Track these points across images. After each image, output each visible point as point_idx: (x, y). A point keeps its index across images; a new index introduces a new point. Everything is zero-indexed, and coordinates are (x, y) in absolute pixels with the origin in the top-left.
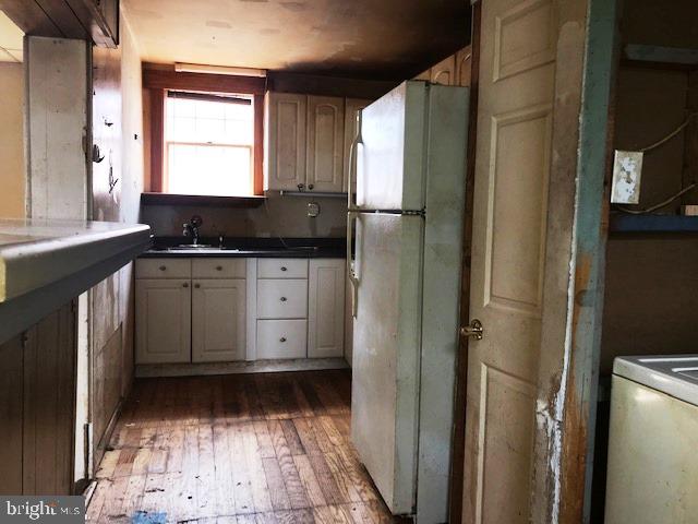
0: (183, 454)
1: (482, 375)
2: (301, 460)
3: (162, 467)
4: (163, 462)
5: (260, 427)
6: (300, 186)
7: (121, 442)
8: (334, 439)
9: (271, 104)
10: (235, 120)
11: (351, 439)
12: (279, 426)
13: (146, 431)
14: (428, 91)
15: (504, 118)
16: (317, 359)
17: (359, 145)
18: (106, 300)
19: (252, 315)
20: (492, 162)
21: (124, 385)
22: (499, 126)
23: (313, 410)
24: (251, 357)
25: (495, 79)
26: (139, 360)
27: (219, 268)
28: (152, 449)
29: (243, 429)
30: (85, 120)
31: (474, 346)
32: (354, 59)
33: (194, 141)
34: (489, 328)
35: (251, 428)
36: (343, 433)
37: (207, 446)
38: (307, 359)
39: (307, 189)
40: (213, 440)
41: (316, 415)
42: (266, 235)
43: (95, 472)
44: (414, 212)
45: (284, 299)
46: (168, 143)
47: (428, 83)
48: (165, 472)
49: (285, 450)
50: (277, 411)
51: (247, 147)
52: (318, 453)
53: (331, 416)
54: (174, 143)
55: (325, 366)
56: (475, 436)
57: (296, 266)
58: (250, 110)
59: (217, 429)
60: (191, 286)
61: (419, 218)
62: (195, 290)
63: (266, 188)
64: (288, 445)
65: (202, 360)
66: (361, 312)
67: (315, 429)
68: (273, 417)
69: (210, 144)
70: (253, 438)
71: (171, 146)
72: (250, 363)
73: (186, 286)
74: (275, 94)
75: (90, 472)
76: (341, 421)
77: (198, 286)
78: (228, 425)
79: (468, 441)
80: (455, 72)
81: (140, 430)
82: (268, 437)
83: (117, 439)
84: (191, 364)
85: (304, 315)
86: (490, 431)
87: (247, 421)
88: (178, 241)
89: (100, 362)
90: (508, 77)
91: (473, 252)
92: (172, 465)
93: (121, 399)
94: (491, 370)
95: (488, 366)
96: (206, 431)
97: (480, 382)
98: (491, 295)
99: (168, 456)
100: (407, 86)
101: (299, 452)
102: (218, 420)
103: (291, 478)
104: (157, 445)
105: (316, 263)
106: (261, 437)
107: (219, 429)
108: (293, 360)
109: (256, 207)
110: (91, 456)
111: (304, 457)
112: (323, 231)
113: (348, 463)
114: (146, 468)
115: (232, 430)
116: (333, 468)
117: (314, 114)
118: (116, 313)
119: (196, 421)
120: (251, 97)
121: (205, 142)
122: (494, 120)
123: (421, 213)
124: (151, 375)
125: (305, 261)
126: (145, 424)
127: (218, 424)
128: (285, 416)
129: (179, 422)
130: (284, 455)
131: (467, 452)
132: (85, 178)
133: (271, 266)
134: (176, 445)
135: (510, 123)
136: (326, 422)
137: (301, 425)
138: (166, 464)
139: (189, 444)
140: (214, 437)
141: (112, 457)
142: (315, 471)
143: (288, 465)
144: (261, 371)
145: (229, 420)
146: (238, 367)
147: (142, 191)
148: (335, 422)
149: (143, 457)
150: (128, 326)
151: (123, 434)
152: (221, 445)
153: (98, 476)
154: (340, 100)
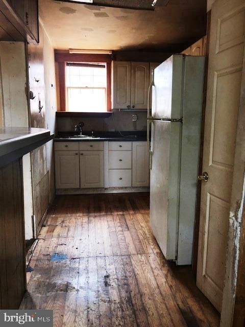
0: (75, 229)
1: (208, 198)
2: (127, 233)
3: (66, 234)
4: (66, 232)
5: (109, 218)
6: (129, 106)
7: (49, 223)
8: (142, 225)
9: (114, 66)
10: (98, 76)
11: (150, 224)
12: (118, 217)
13: (59, 219)
14: (184, 59)
15: (221, 72)
16: (136, 187)
17: (153, 86)
18: (39, 161)
19: (107, 167)
20: (214, 95)
21: (50, 198)
22: (218, 77)
23: (134, 210)
24: (107, 186)
25: (217, 53)
26: (57, 187)
27: (91, 146)
28: (62, 227)
29: (102, 218)
30: (25, 80)
31: (204, 185)
32: (153, 43)
33: (80, 86)
34: (211, 176)
35: (105, 218)
36: (147, 222)
37: (86, 226)
38: (132, 187)
39: (132, 108)
40: (88, 223)
41: (135, 213)
42: (113, 130)
43: (37, 236)
44: (177, 120)
45: (121, 160)
46: (68, 88)
47: (184, 55)
48: (67, 237)
49: (120, 229)
50: (117, 211)
51: (104, 88)
52: (135, 230)
53: (142, 213)
54: (70, 88)
55: (141, 190)
56: (204, 227)
57: (126, 145)
58: (105, 70)
59: (90, 218)
60: (79, 154)
61: (179, 123)
62: (81, 156)
63: (112, 108)
64: (121, 226)
65: (85, 187)
66: (154, 167)
67: (134, 220)
68: (116, 213)
69: (87, 87)
70: (106, 223)
71: (69, 89)
72: (106, 189)
73: (77, 154)
74: (116, 62)
75: (35, 236)
76: (146, 216)
77: (82, 154)
78: (95, 216)
79: (201, 229)
80: (203, 47)
81: (57, 218)
82: (113, 223)
83: (47, 222)
84: (80, 189)
85: (131, 168)
86: (211, 224)
87: (104, 215)
88: (73, 134)
89: (38, 188)
90: (223, 51)
91: (204, 139)
92: (70, 233)
93: (49, 204)
94: (212, 196)
95: (210, 194)
96: (85, 219)
97: (206, 202)
98: (213, 161)
99: (69, 230)
100: (173, 57)
101: (126, 230)
102: (91, 214)
103: (122, 241)
104: (64, 225)
105: (135, 144)
106: (109, 223)
107: (92, 218)
108: (126, 188)
109: (108, 117)
110: (35, 229)
111: (128, 232)
112: (139, 128)
113: (148, 236)
114: (59, 235)
115: (97, 219)
116: (141, 237)
117: (135, 71)
118: (45, 167)
119: (81, 214)
120: (105, 64)
121: (85, 87)
122: (216, 73)
123: (181, 120)
124: (63, 194)
125: (130, 143)
126: (58, 216)
127: (91, 216)
128: (121, 213)
129: (74, 215)
130: (119, 231)
131: (200, 234)
132: (27, 107)
133: (115, 145)
134: (72, 225)
135: (223, 75)
136: (139, 217)
137: (128, 217)
138: (68, 233)
139: (77, 225)
140: (89, 222)
141: (45, 229)
142: (133, 238)
143: (121, 235)
144: (111, 192)
145: (96, 214)
146: (101, 190)
147: (56, 111)
148: (143, 217)
149: (58, 230)
150: (51, 172)
151: (50, 220)
152: (91, 225)
153: (39, 237)
154: (147, 63)
